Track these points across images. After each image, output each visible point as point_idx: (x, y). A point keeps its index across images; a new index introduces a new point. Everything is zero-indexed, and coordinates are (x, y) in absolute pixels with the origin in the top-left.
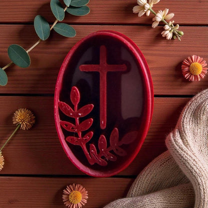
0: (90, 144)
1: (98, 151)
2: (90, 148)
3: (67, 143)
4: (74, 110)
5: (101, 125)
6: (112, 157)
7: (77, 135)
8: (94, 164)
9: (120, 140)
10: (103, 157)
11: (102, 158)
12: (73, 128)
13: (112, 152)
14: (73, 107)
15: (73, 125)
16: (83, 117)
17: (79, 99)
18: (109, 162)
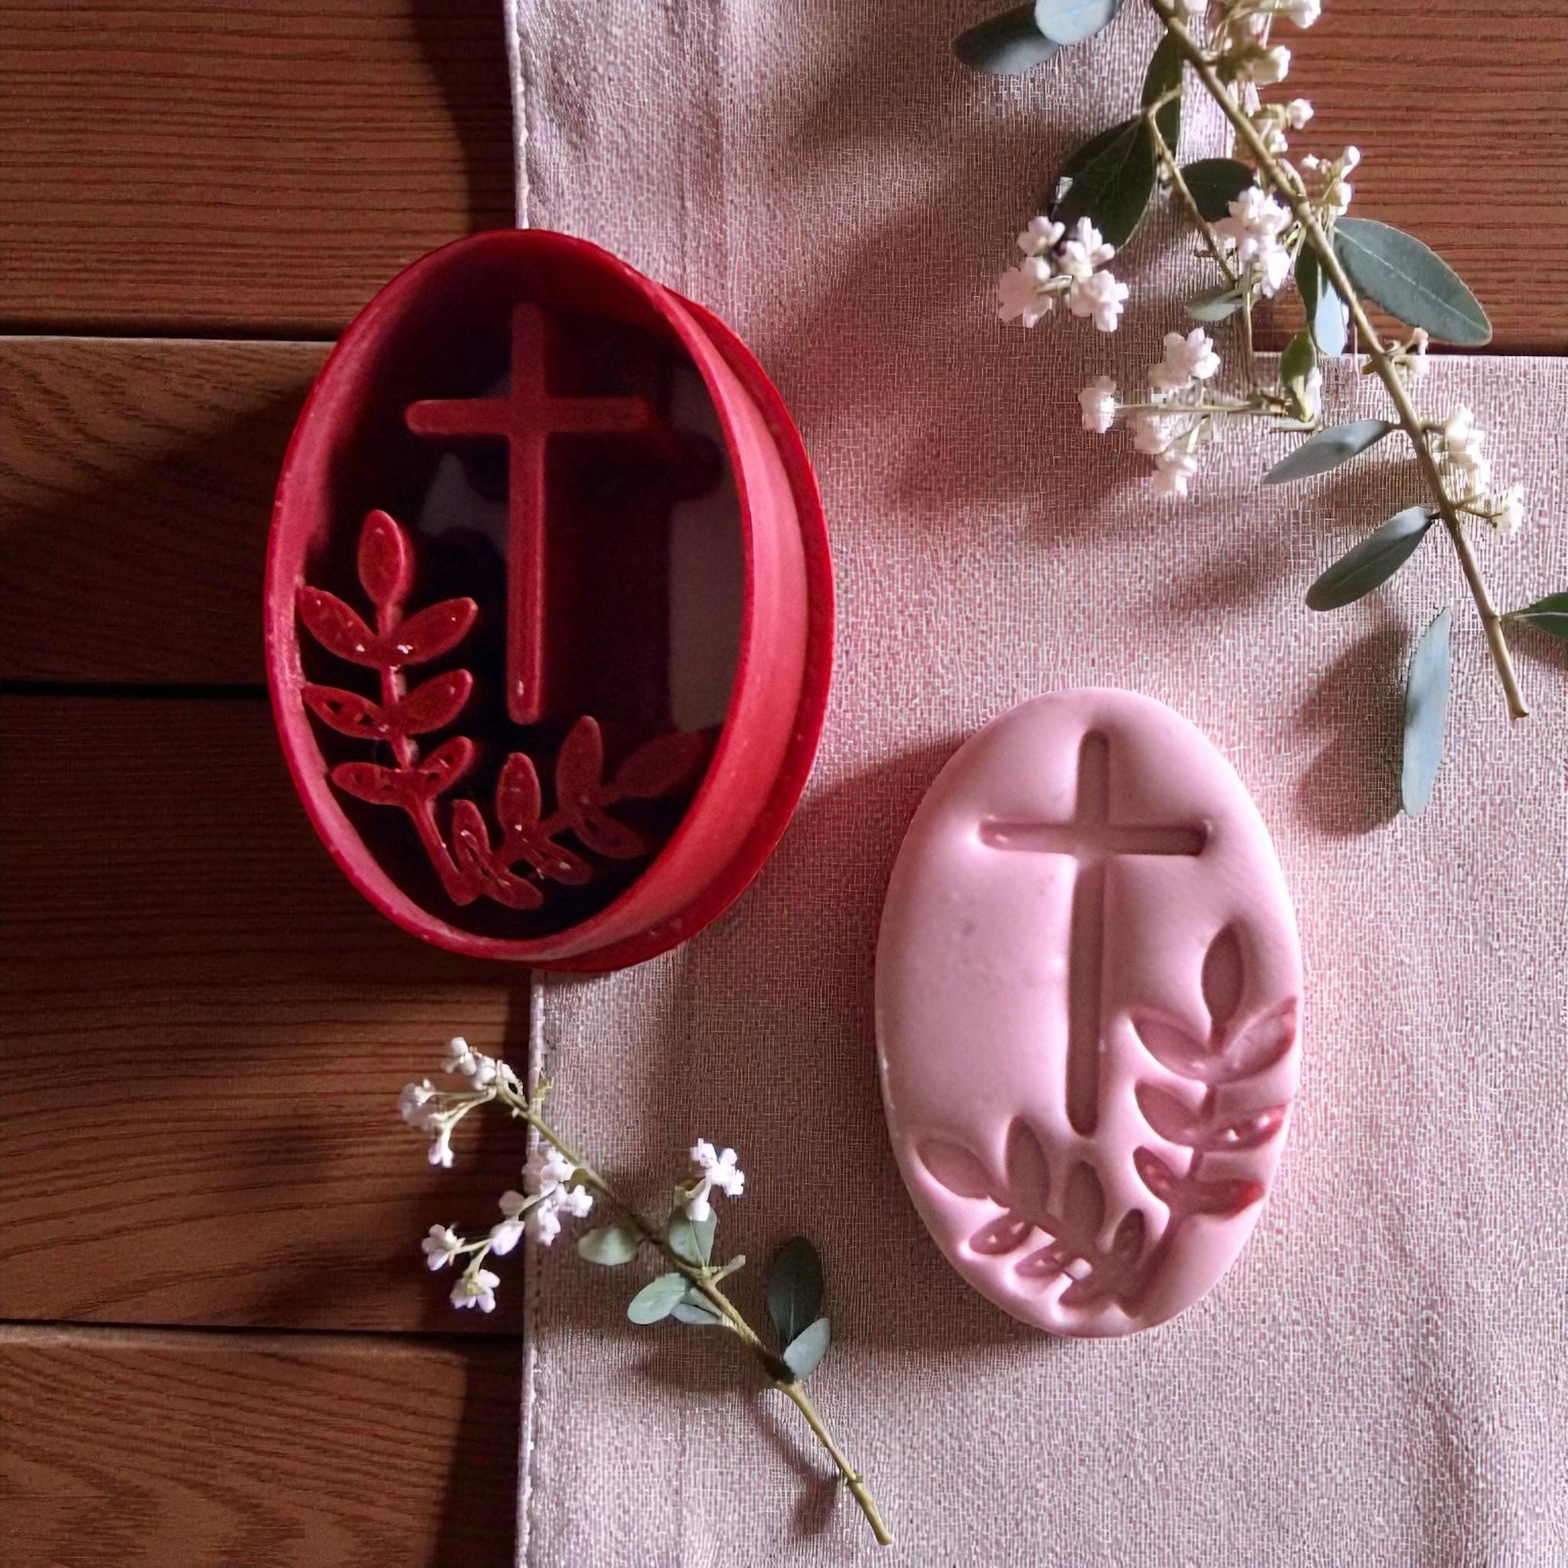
0: (456, 802)
1: (497, 836)
2: (456, 820)
3: (339, 794)
4: (374, 629)
5: (511, 705)
6: (564, 866)
7: (386, 755)
8: (470, 900)
9: (609, 774)
10: (522, 869)
11: (512, 870)
12: (367, 720)
13: (566, 839)
14: (369, 612)
15: (367, 703)
16: (421, 665)
17: (402, 573)
18: (548, 886)
